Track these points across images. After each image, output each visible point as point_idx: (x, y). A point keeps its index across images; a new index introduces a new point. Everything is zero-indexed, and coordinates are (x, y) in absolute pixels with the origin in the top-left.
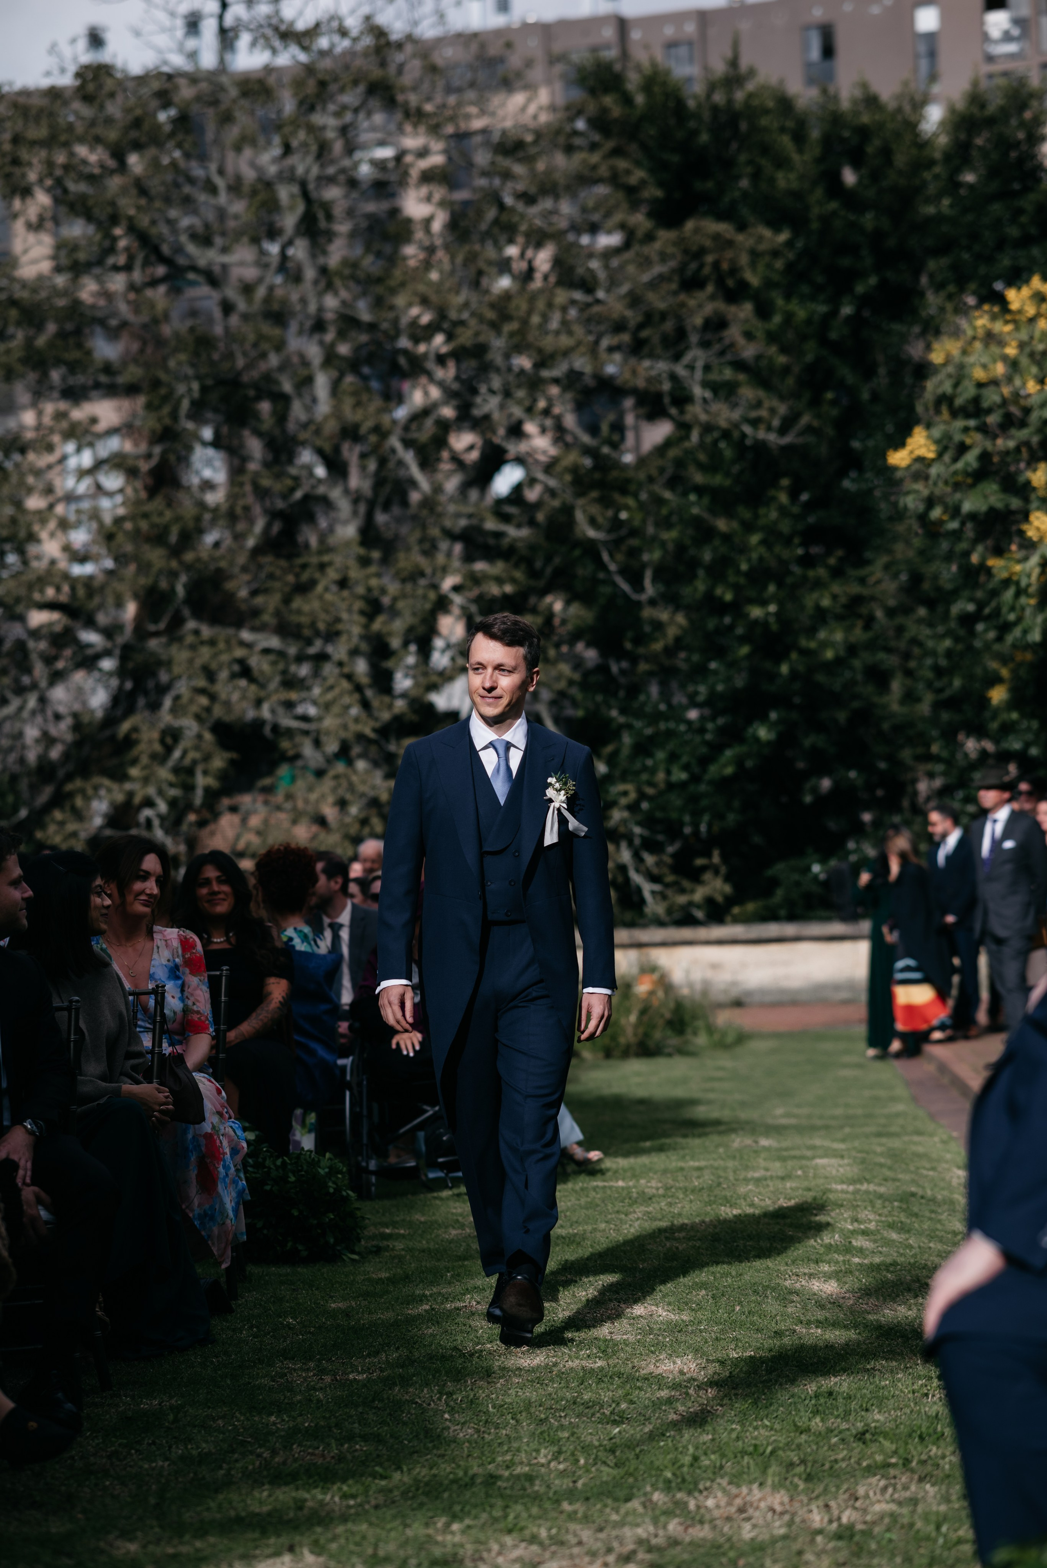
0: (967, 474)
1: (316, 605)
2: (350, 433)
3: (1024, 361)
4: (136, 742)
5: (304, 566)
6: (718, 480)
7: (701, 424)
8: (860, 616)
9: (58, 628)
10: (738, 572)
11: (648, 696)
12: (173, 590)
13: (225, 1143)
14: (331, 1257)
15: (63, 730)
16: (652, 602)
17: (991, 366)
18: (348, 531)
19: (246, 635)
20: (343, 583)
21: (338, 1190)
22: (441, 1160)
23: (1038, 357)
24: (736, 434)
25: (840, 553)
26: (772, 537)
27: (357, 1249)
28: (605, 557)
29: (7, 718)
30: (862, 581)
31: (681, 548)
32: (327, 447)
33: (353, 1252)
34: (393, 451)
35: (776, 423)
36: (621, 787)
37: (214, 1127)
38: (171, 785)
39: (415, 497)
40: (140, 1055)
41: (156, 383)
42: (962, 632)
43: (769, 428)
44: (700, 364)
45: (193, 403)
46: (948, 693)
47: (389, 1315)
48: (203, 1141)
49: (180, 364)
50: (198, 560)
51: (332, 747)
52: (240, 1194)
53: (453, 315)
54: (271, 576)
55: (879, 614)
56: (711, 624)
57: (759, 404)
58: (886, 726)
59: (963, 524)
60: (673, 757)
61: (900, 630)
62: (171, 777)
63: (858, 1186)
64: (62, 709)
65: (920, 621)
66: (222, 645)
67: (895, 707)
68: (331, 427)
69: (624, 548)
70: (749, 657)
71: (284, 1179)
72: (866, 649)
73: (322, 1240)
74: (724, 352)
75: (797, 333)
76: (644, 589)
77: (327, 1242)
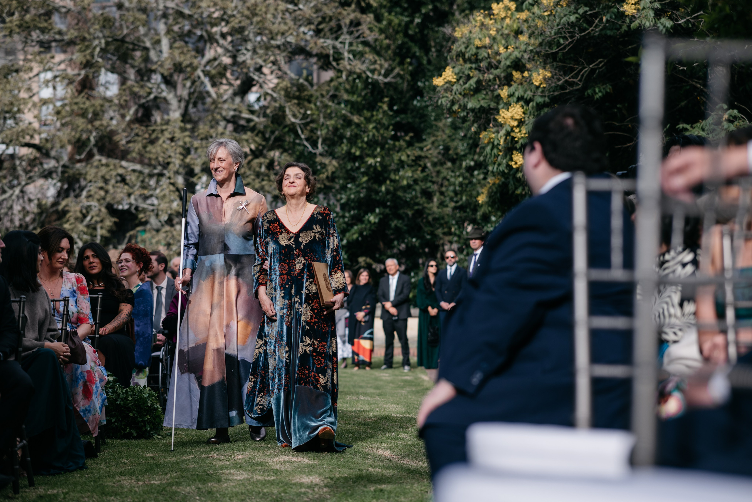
0: (470, 89)
1: (159, 149)
2: (178, 68)
3: (499, 37)
4: (68, 212)
5: (154, 131)
6: (354, 98)
7: (347, 70)
8: (420, 166)
9: (32, 157)
10: (363, 141)
12: (88, 139)
13: (97, 376)
14: (148, 436)
15: (33, 207)
16: (321, 155)
17: (483, 39)
18: (175, 115)
19: (124, 163)
20: (172, 139)
21: (152, 405)
23: (505, 36)
24: (364, 75)
25: (411, 134)
26: (379, 125)
27: (161, 433)
28: (300, 132)
29: (5, 199)
30: (421, 149)
31: (336, 129)
32: (166, 73)
33: (159, 435)
34: (199, 77)
35: (383, 72)
37: (91, 368)
38: (85, 233)
39: (209, 100)
40: (55, 330)
41: (84, 39)
42: (467, 175)
43: (380, 74)
44: (347, 42)
45: (102, 50)
46: (460, 203)
47: (174, 459)
48: (86, 374)
49: (95, 29)
50: (102, 125)
51: (164, 217)
52: (103, 401)
53: (229, 12)
54: (137, 135)
55: (429, 165)
56: (349, 166)
57: (375, 62)
58: (430, 218)
59: (468, 113)
61: (438, 172)
62: (85, 230)
64: (32, 197)
65: (448, 169)
66: (112, 167)
67: (435, 209)
68: (168, 65)
69: (308, 128)
70: (367, 182)
71: (126, 399)
72: (422, 181)
73: (144, 429)
74: (358, 37)
75: (394, 30)
76: (317, 148)
77: (146, 430)
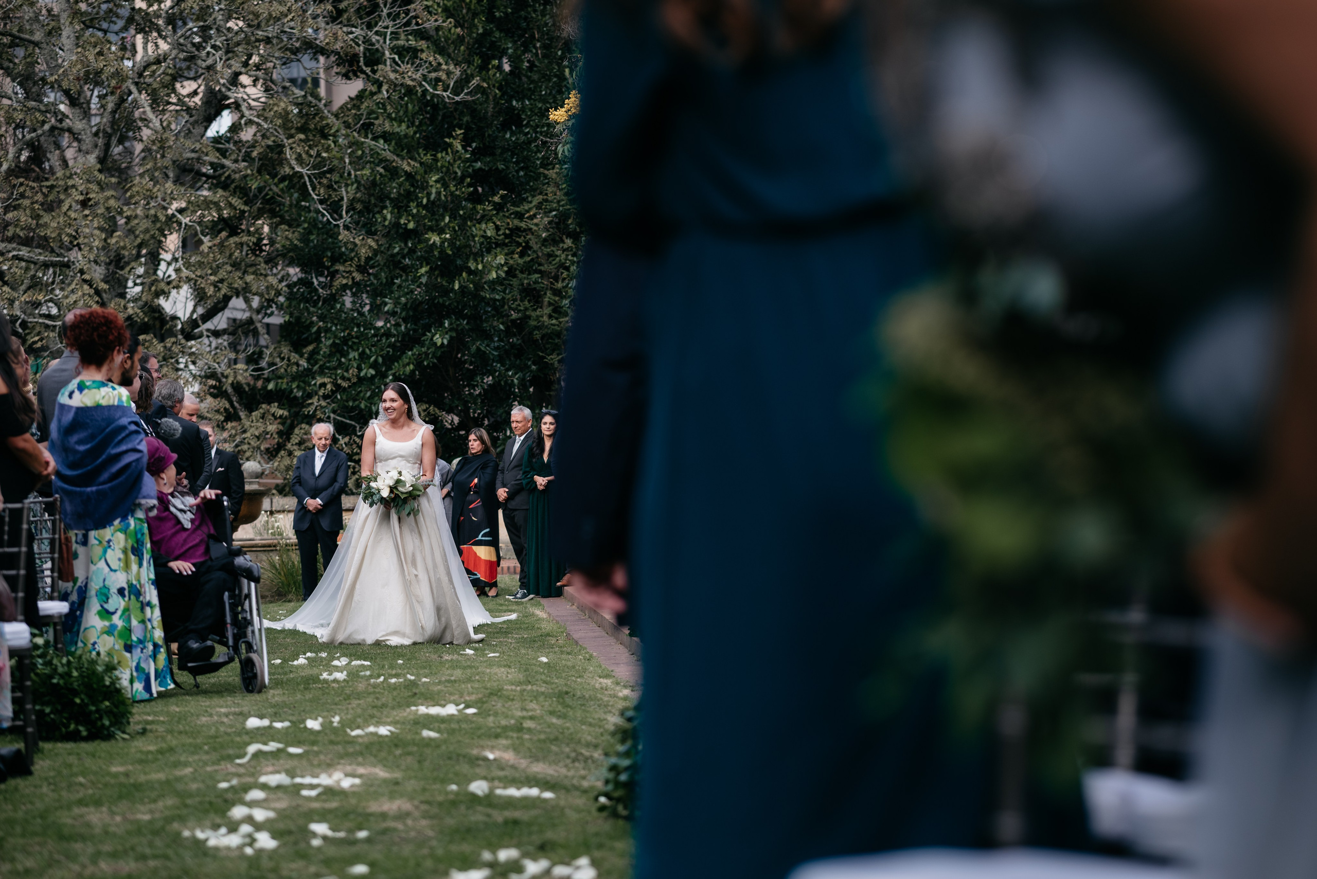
1: (61, 220)
2: (92, 77)
6: (402, 129)
7: (390, 81)
10: (420, 205)
11: (343, 304)
14: (106, 735)
16: (347, 228)
18: (89, 159)
20: (85, 203)
22: (190, 665)
24: (418, 90)
25: (503, 192)
26: (448, 176)
27: (128, 731)
28: (309, 188)
30: (520, 216)
31: (373, 184)
32: (72, 89)
33: (124, 732)
34: (129, 94)
35: (452, 84)
36: (320, 380)
39: (146, 133)
43: (446, 88)
44: (389, 32)
47: (161, 776)
54: (22, 196)
55: (533, 243)
56: (396, 248)
57: (438, 67)
58: (537, 335)
60: (363, 357)
63: (525, 687)
67: (545, 320)
68: (77, 71)
69: (325, 181)
70: (428, 274)
71: (69, 674)
72: (522, 272)
73: (99, 723)
74: (408, 24)
75: (469, 9)
76: (341, 217)
77: (103, 725)
